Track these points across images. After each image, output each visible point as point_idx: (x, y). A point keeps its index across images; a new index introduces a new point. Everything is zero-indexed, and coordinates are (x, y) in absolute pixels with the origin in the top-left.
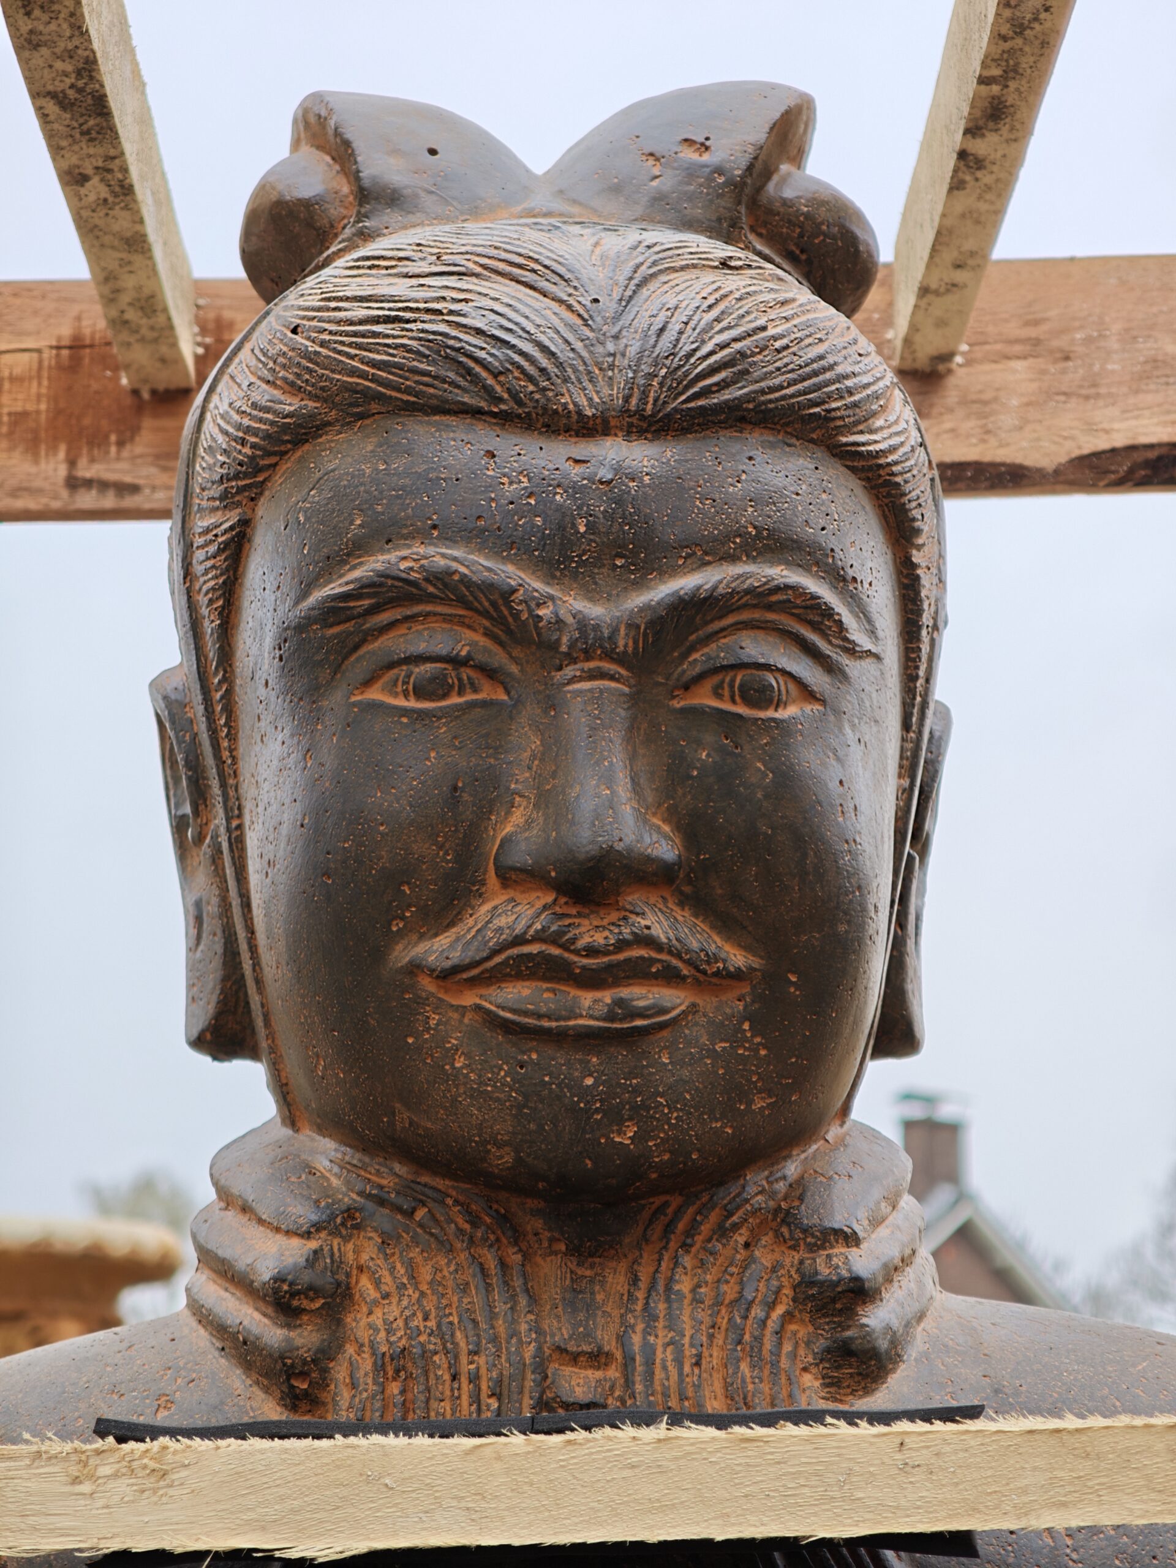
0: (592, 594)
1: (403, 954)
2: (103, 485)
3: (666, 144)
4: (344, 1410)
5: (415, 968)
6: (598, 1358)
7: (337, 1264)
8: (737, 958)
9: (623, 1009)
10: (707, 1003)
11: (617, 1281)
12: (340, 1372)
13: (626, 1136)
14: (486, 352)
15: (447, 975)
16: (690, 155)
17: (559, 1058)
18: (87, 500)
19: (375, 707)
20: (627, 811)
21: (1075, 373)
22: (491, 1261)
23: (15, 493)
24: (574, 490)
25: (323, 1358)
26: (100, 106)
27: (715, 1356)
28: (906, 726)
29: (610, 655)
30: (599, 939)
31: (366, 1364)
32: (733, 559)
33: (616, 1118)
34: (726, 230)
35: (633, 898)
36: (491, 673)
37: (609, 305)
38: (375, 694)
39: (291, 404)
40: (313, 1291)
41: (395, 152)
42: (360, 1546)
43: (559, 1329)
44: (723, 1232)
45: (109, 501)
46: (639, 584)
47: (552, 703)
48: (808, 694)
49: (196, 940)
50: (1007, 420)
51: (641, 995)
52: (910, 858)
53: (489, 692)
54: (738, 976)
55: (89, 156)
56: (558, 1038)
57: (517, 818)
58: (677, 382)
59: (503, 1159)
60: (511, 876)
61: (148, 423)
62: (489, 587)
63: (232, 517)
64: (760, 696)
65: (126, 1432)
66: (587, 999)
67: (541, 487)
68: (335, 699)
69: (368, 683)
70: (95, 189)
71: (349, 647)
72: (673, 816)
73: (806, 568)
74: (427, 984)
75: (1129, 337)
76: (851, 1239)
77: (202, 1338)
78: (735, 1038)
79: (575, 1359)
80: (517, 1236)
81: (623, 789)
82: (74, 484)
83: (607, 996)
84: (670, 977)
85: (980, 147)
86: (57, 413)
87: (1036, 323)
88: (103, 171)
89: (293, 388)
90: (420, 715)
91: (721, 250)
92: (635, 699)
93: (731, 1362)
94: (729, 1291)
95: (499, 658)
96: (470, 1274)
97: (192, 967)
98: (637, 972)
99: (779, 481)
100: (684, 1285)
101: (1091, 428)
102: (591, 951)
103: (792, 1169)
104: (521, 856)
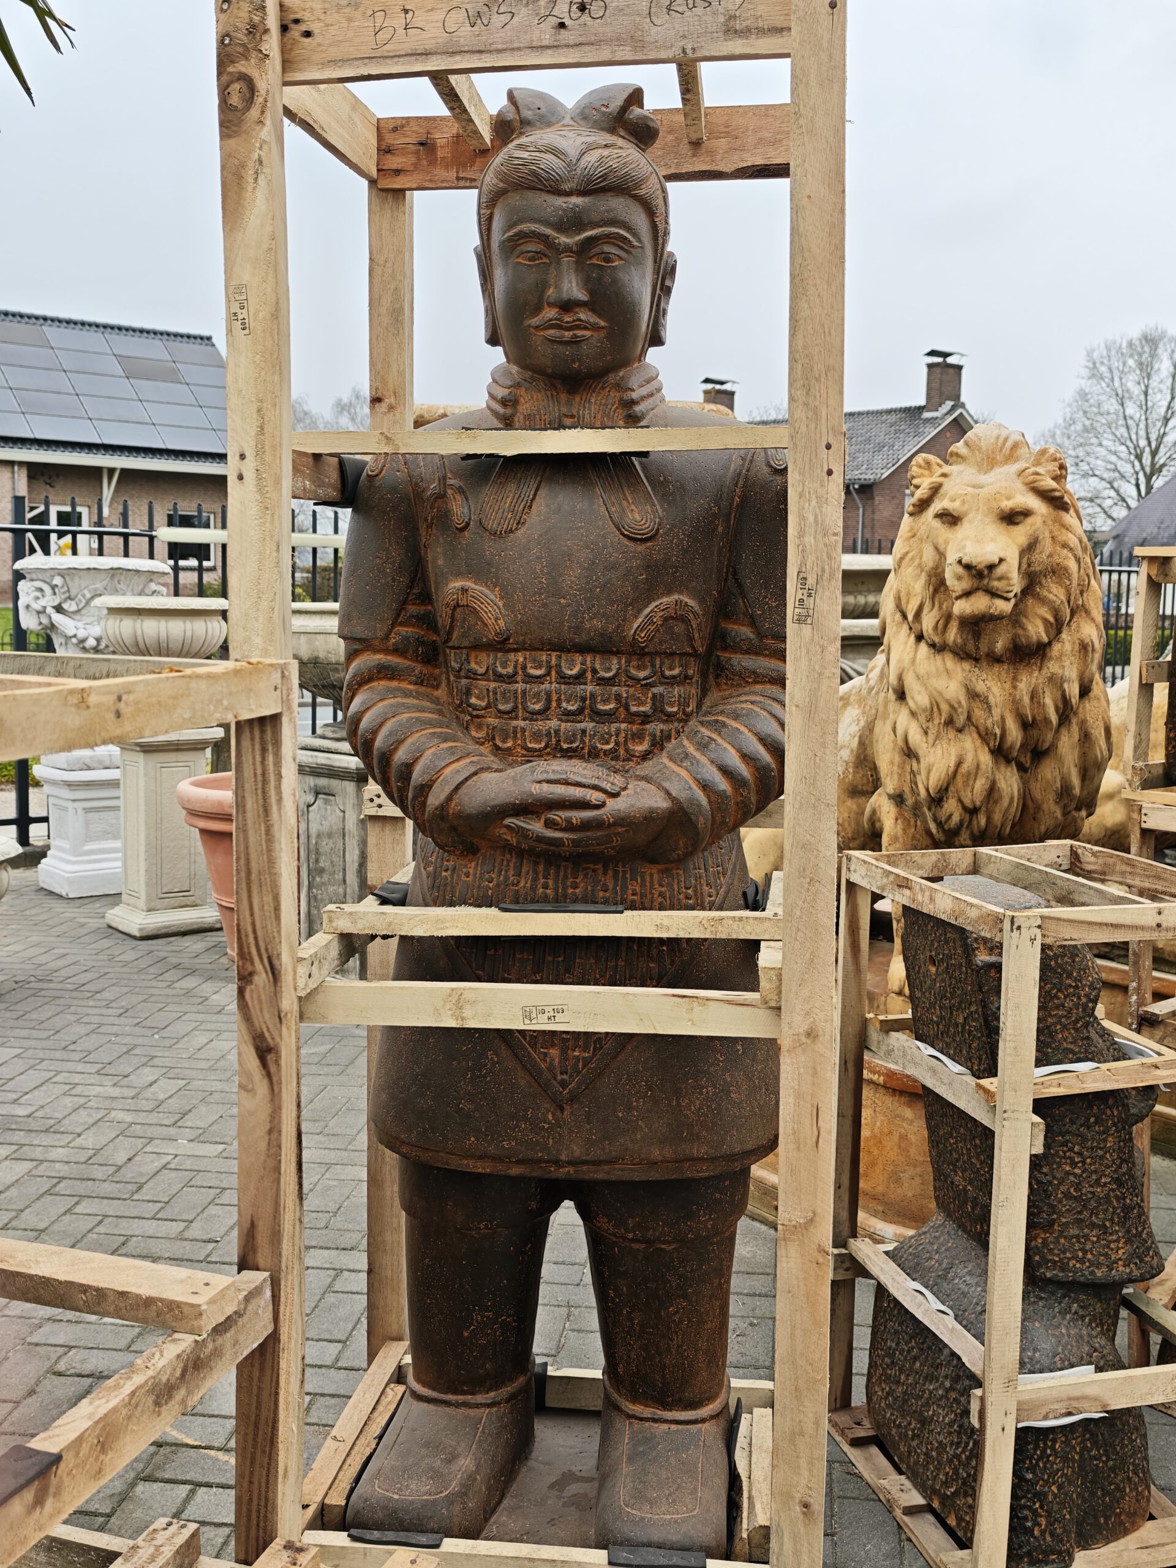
0: (567, 237)
1: (527, 322)
2: (466, 179)
3: (597, 105)
4: (517, 425)
5: (529, 326)
6: (572, 416)
7: (515, 395)
8: (603, 323)
9: (575, 336)
10: (595, 334)
11: (578, 399)
12: (516, 419)
13: (576, 365)
14: (544, 175)
15: (537, 328)
16: (604, 109)
17: (561, 348)
18: (462, 183)
19: (520, 263)
20: (575, 289)
21: (739, 142)
22: (549, 394)
23: (443, 181)
24: (564, 210)
25: (512, 416)
26: (456, 95)
27: (599, 416)
28: (655, 262)
29: (571, 252)
30: (569, 319)
31: (522, 417)
32: (601, 226)
33: (573, 361)
34: (612, 131)
35: (577, 310)
36: (545, 255)
37: (574, 161)
38: (520, 260)
39: (501, 185)
40: (510, 401)
41: (529, 109)
42: (516, 453)
43: (564, 410)
44: (603, 388)
45: (468, 184)
46: (579, 234)
47: (558, 263)
48: (621, 258)
49: (487, 316)
50: (719, 157)
51: (580, 333)
52: (660, 296)
53: (546, 261)
54: (603, 328)
55: (455, 105)
56: (560, 343)
57: (551, 290)
58: (589, 182)
59: (550, 371)
60: (551, 305)
61: (478, 160)
62: (544, 235)
63: (489, 212)
64: (608, 260)
65: (467, 429)
66: (566, 333)
67: (557, 209)
68: (511, 261)
69: (518, 257)
70: (457, 111)
71: (514, 248)
72: (587, 290)
73: (620, 228)
74: (533, 330)
75: (755, 131)
76: (633, 390)
77: (488, 413)
78: (602, 342)
79: (567, 416)
80: (556, 389)
81: (574, 284)
82: (458, 179)
83: (571, 333)
84: (586, 328)
85: (687, 97)
86: (453, 157)
87: (728, 127)
88: (459, 107)
89: (501, 181)
90: (529, 266)
91: (608, 138)
92: (577, 262)
93: (603, 417)
94: (603, 402)
95: (547, 252)
96: (545, 398)
97: (486, 322)
98: (578, 327)
99: (614, 206)
100: (593, 400)
101: (742, 160)
102: (567, 322)
103: (621, 374)
104: (552, 300)
